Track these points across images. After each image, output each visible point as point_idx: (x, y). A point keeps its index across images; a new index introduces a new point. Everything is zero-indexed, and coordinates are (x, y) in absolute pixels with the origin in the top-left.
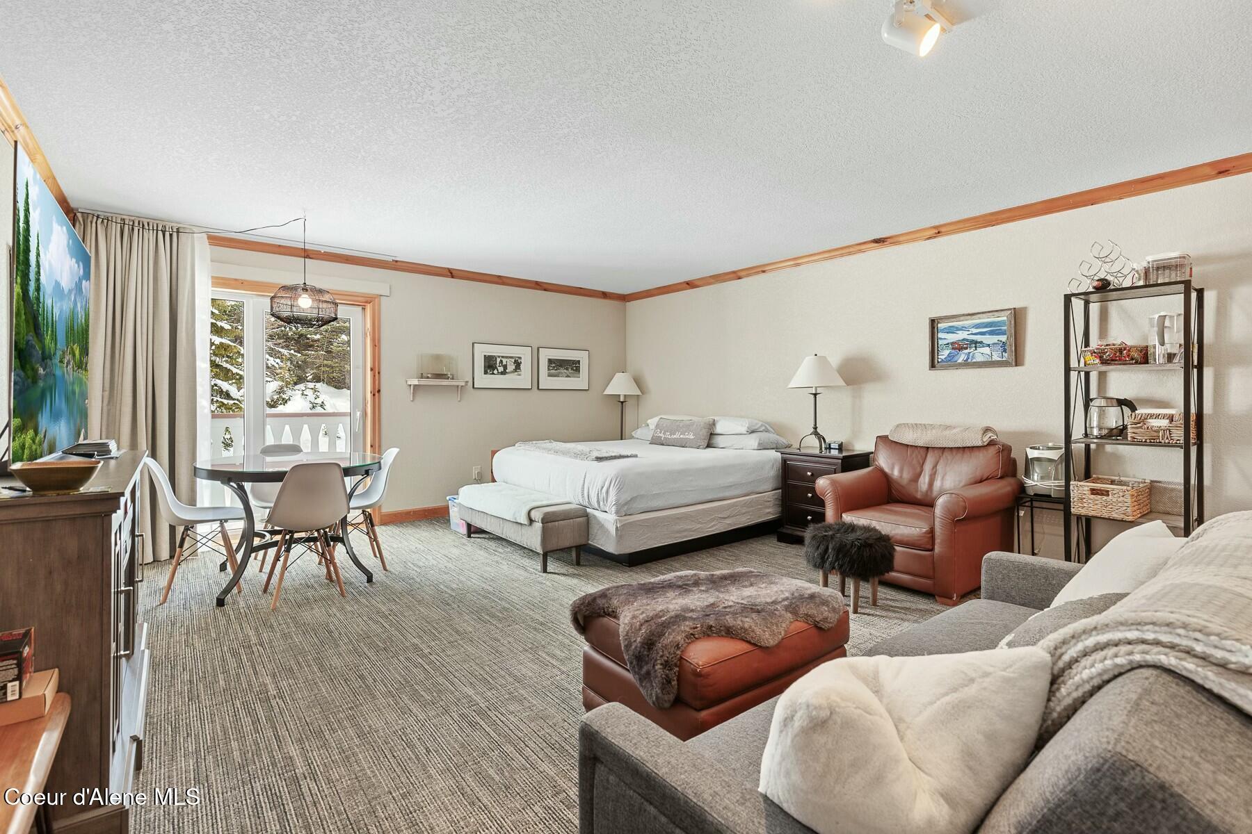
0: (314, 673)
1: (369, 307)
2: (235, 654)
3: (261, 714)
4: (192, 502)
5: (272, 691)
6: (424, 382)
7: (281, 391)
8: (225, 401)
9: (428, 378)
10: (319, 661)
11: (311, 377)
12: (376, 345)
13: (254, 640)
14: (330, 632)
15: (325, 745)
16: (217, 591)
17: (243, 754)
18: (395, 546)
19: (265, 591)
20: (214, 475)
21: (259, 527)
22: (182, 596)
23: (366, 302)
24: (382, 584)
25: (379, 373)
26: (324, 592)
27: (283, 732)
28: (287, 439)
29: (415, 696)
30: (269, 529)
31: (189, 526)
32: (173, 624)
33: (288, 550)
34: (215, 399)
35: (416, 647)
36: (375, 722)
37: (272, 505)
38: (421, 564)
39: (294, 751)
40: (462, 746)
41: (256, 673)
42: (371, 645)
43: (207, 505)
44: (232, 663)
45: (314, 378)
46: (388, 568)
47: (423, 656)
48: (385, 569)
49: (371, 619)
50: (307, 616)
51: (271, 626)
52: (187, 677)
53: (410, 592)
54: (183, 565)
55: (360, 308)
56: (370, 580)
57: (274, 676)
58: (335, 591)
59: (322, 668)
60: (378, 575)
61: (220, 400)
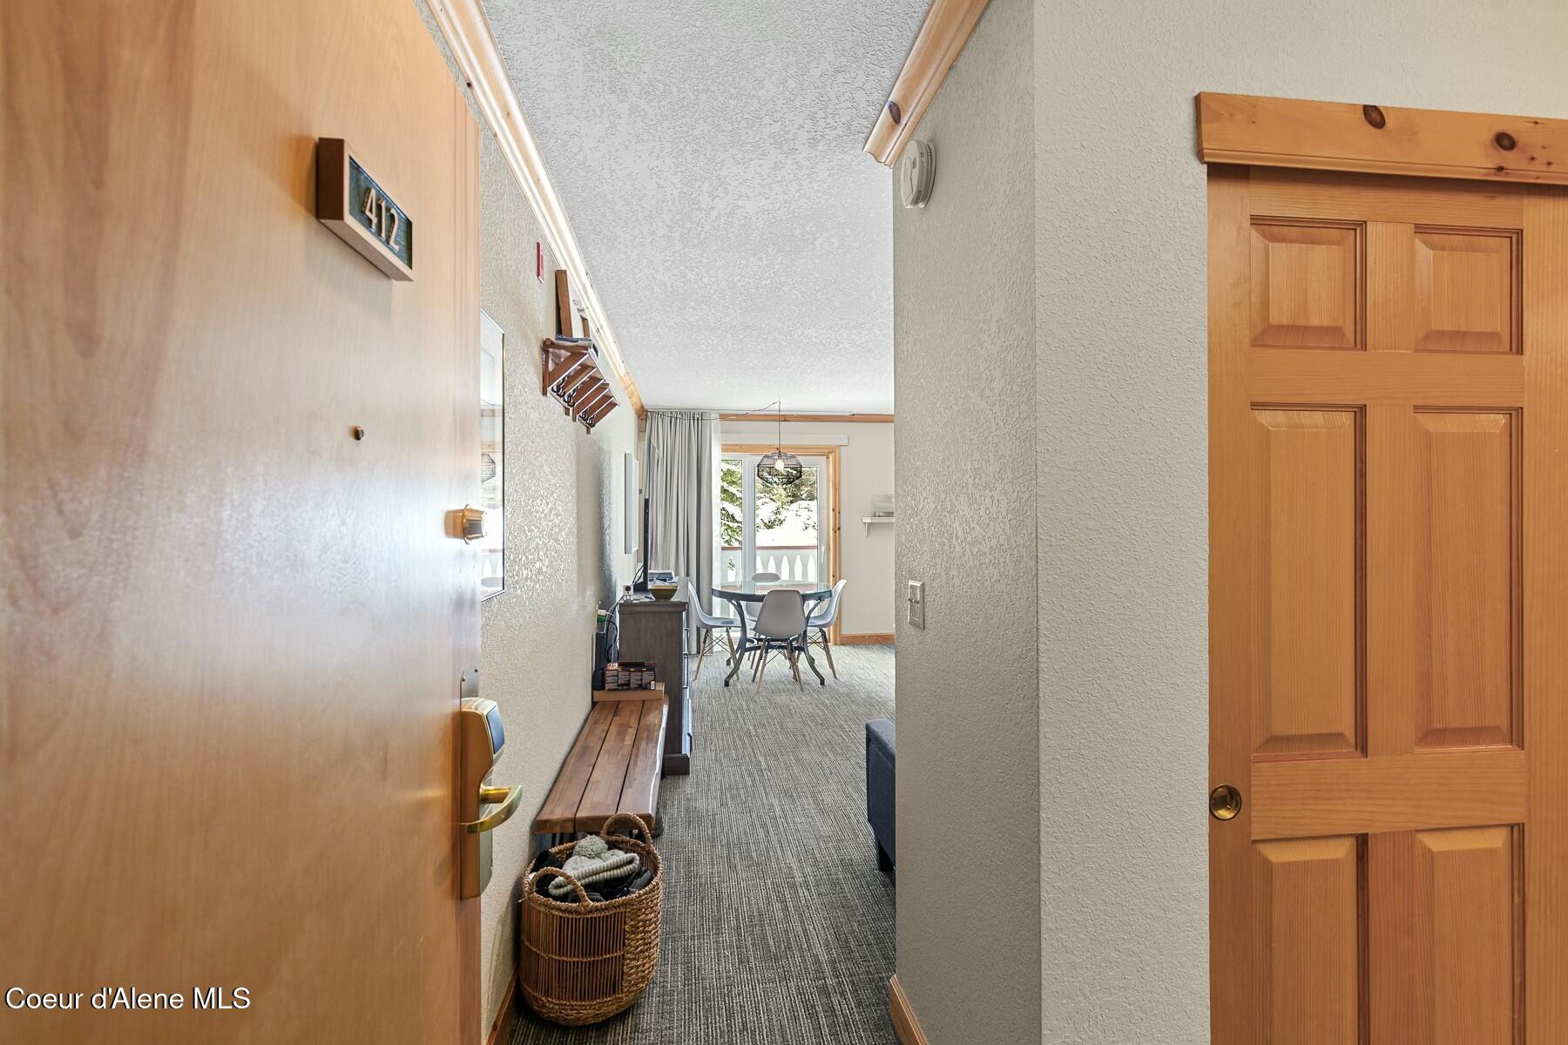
0: (776, 729)
1: (831, 456)
2: (734, 712)
3: (746, 741)
4: (710, 613)
5: (753, 733)
6: (876, 520)
7: (777, 512)
8: (731, 524)
9: (879, 516)
10: (781, 723)
11: (805, 495)
12: (837, 488)
13: (745, 707)
14: (790, 710)
15: (778, 760)
16: (725, 677)
17: (737, 756)
18: (847, 662)
19: (753, 681)
20: (722, 594)
21: (750, 634)
22: (705, 677)
23: (828, 452)
24: (831, 687)
25: (839, 513)
26: (790, 687)
27: (757, 751)
28: (772, 569)
29: (833, 750)
30: (757, 637)
31: (709, 629)
32: (701, 693)
33: (767, 652)
34: (723, 522)
35: (841, 726)
36: (806, 755)
37: (756, 619)
38: (864, 677)
39: (761, 759)
40: (852, 775)
41: (745, 723)
42: (814, 721)
43: (718, 616)
44: (733, 717)
45: (808, 496)
46: (838, 677)
47: (845, 732)
48: (835, 678)
49: (817, 706)
50: (777, 699)
51: (756, 701)
52: (709, 719)
53: (848, 695)
54: (704, 659)
55: (824, 457)
56: (822, 683)
57: (755, 726)
58: (798, 687)
59: (782, 727)
60: (829, 680)
61: (727, 523)
